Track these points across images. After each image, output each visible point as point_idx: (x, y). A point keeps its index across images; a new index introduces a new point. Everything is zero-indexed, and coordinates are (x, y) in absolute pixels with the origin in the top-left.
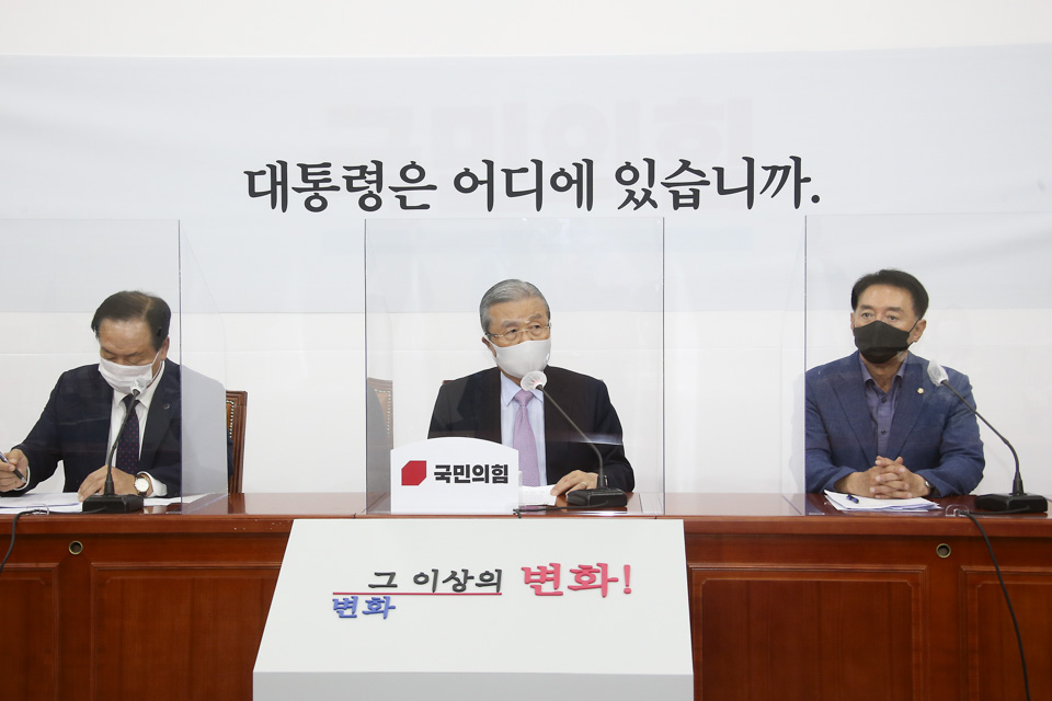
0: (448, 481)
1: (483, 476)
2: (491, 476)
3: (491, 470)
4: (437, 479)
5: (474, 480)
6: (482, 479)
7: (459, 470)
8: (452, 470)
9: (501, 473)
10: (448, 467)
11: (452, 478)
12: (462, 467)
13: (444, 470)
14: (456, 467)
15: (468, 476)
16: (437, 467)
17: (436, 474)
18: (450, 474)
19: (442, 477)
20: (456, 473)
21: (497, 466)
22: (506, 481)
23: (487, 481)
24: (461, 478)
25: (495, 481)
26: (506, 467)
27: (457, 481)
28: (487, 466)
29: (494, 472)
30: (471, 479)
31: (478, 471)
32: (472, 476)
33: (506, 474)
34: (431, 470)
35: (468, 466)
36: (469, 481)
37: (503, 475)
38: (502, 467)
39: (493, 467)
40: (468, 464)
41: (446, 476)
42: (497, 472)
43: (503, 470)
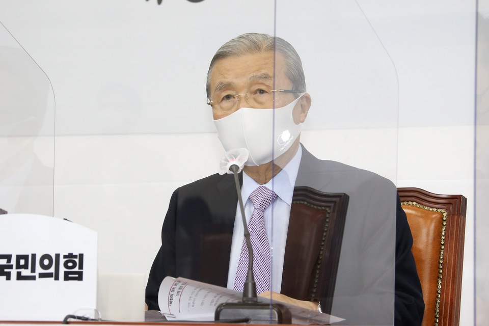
1: (52, 270)
2: (62, 270)
3: (62, 261)
5: (42, 276)
6: (50, 275)
7: (23, 263)
8: (13, 262)
9: (75, 265)
10: (8, 257)
12: (25, 257)
13: (4, 262)
14: (19, 257)
15: (33, 270)
18: (11, 267)
19: (2, 271)
20: (19, 266)
21: (70, 255)
22: (80, 277)
23: (57, 278)
24: (26, 272)
25: (67, 278)
26: (81, 256)
27: (20, 277)
28: (58, 256)
29: (66, 265)
30: (36, 274)
31: (46, 262)
32: (39, 270)
33: (81, 267)
35: (34, 256)
36: (33, 278)
37: (76, 269)
38: (76, 257)
39: (65, 257)
40: (34, 253)
41: (6, 270)
42: (70, 264)
43: (77, 260)
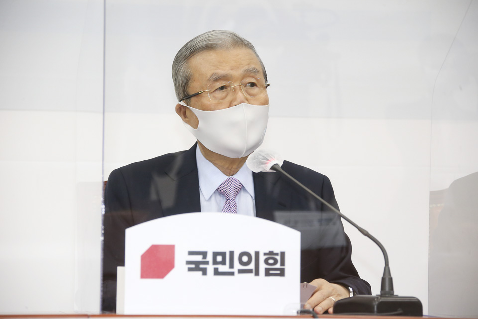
0: (204, 272)
1: (252, 266)
2: (263, 266)
3: (262, 258)
4: (190, 269)
5: (240, 271)
6: (250, 271)
7: (219, 258)
8: (209, 258)
9: (276, 262)
10: (204, 254)
11: (210, 268)
12: (223, 254)
13: (199, 258)
14: (215, 254)
15: (231, 266)
16: (191, 253)
17: (188, 263)
18: (207, 263)
19: (197, 267)
20: (215, 262)
21: (271, 253)
22: (282, 273)
23: (257, 273)
24: (222, 268)
25: (268, 273)
26: (283, 254)
27: (217, 272)
28: (257, 254)
29: (266, 261)
30: (235, 270)
31: (245, 259)
32: (237, 266)
33: (283, 263)
34: (181, 258)
35: (231, 253)
36: (232, 274)
37: (278, 266)
38: (277, 254)
39: (265, 254)
40: (231, 250)
41: (201, 266)
42: (271, 261)
43: (278, 258)
